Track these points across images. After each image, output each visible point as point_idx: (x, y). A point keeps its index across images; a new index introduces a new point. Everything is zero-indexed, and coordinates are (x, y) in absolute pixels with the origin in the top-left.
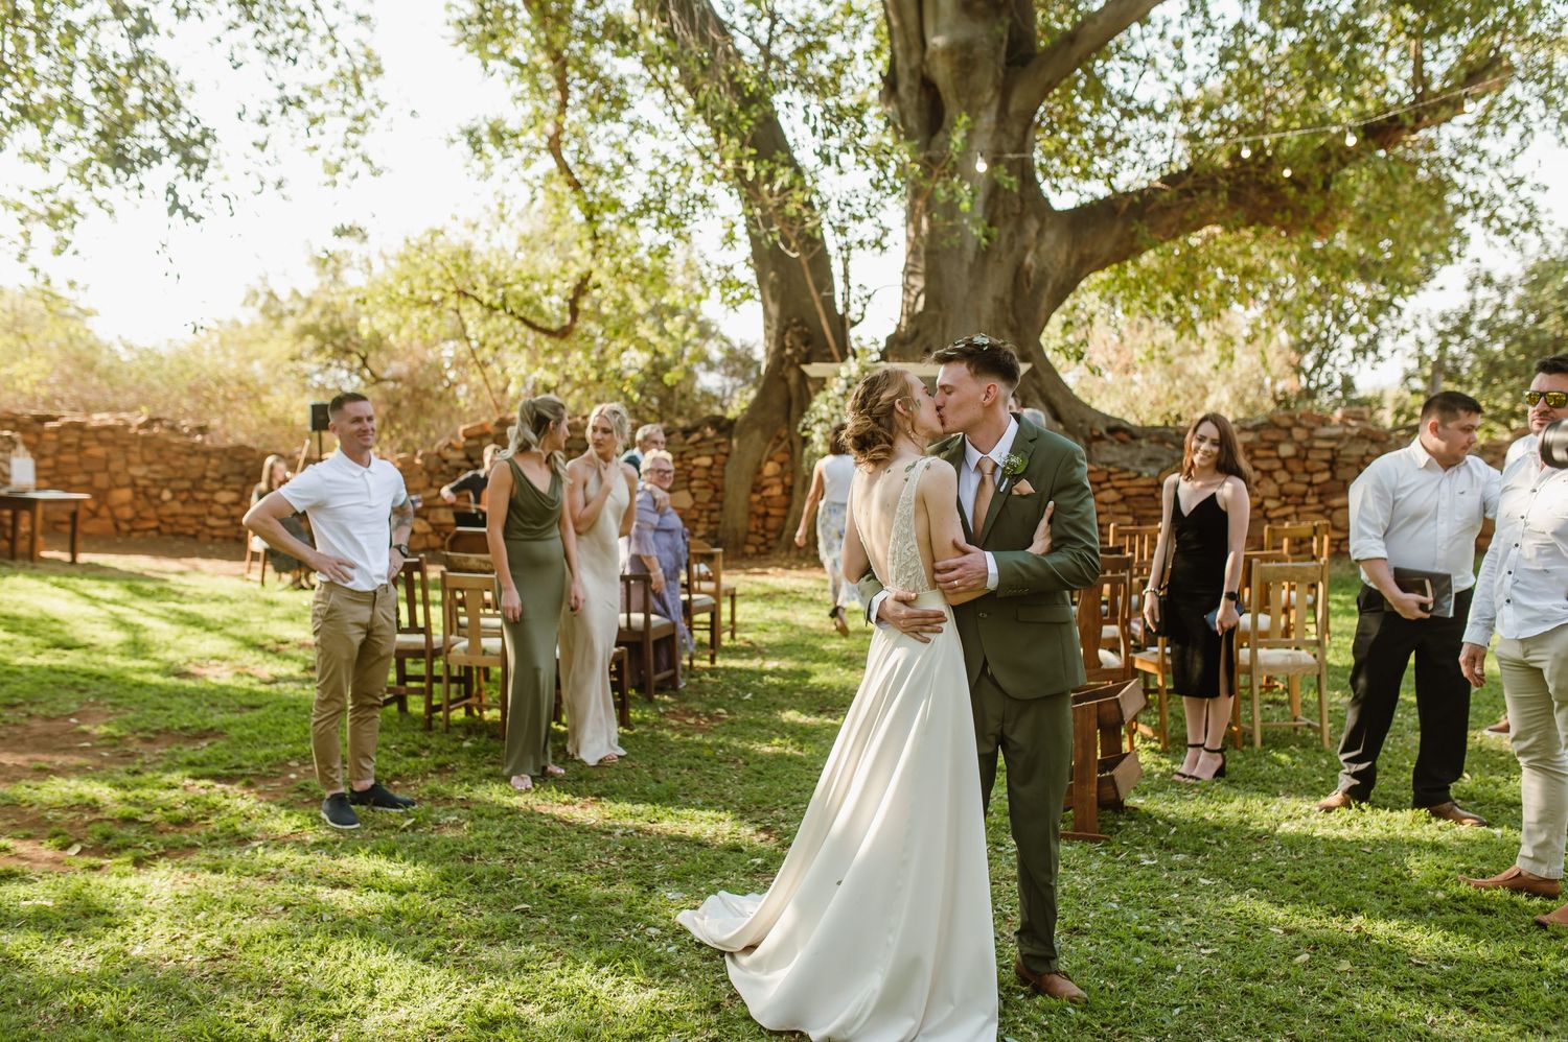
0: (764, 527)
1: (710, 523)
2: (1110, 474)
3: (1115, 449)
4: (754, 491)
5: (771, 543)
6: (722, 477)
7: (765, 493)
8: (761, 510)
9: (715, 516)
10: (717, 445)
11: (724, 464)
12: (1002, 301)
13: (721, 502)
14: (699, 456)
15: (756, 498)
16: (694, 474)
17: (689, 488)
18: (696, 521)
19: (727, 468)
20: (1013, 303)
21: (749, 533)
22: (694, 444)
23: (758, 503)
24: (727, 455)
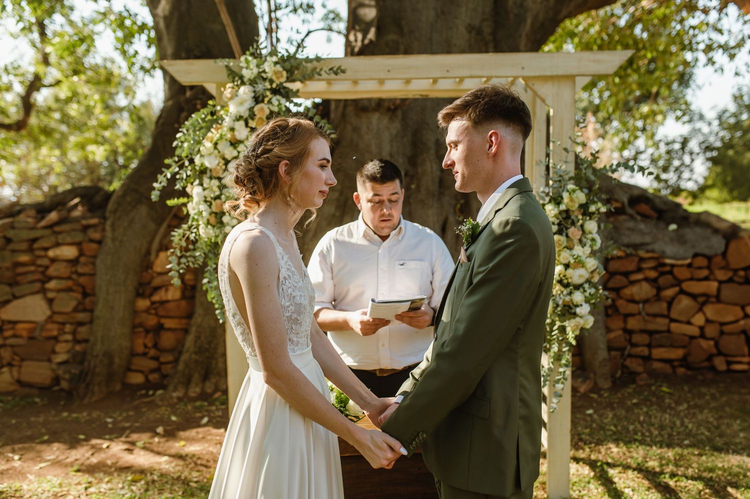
0: (155, 346)
1: (76, 341)
2: (642, 260)
3: (642, 226)
4: (140, 295)
5: (167, 369)
6: (93, 275)
7: (156, 298)
8: (152, 321)
9: (83, 331)
10: (86, 228)
11: (95, 257)
12: (479, 32)
13: (91, 311)
14: (58, 245)
15: (143, 304)
16: (52, 271)
17: (43, 291)
18: (56, 339)
19: (98, 261)
20: (494, 33)
21: (133, 354)
22: (50, 226)
23: (147, 311)
24: (99, 242)
